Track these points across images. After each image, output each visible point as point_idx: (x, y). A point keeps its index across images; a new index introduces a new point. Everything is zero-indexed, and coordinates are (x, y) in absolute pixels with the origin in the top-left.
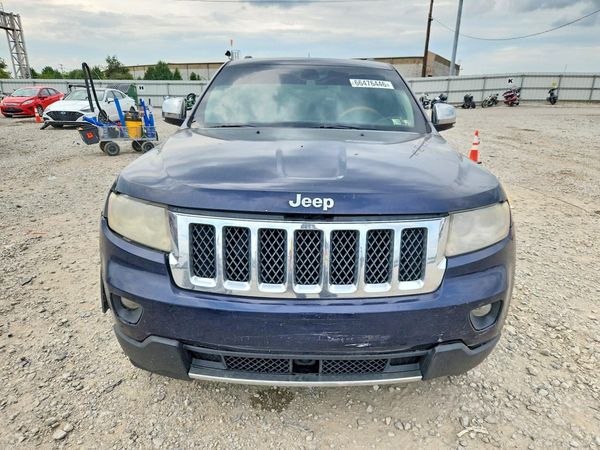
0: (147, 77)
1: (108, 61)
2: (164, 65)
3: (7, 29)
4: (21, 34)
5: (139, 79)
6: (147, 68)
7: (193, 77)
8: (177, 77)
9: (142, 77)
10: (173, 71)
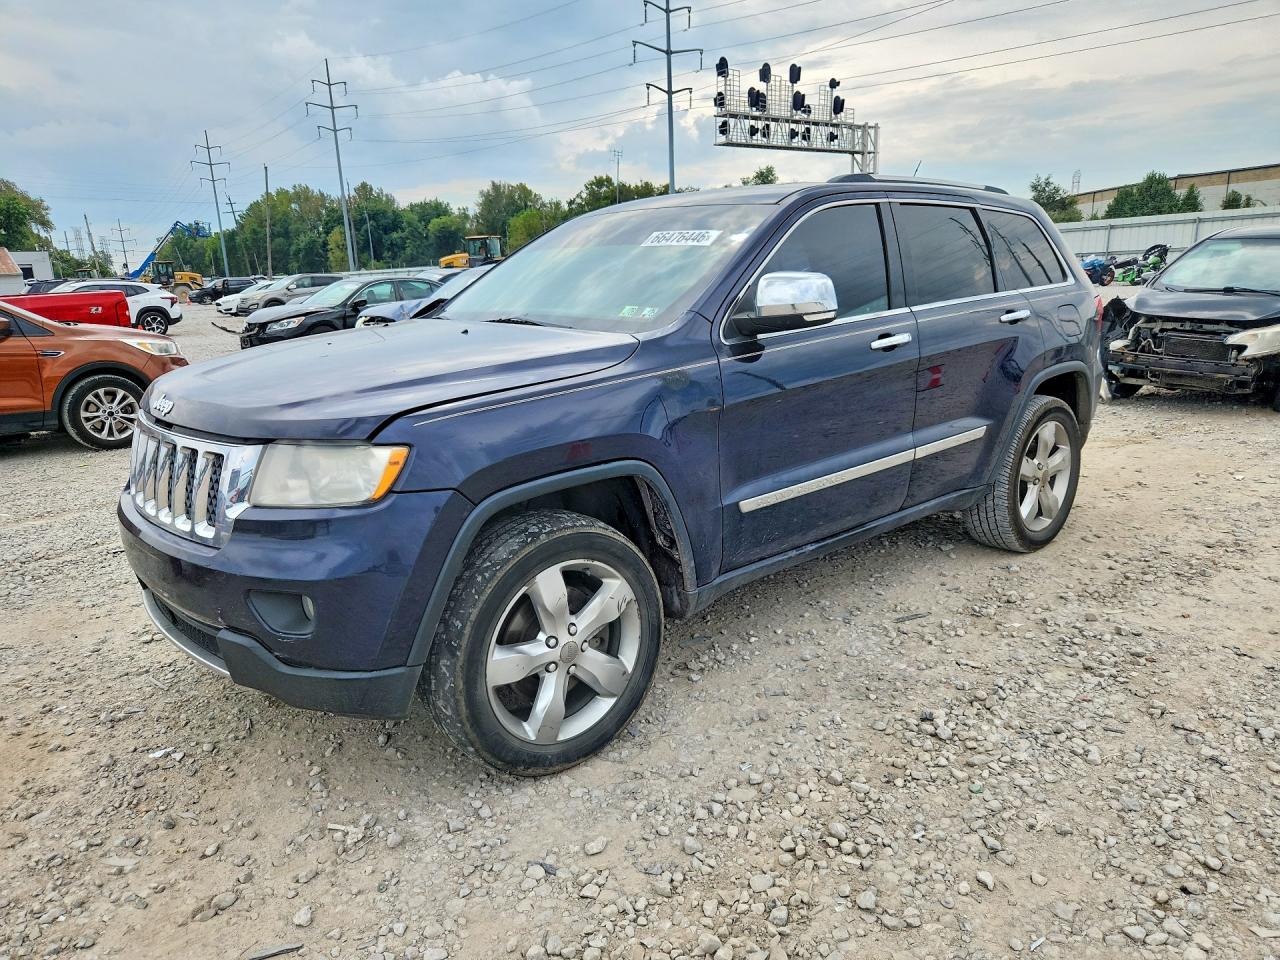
0: (1113, 213)
1: (1035, 188)
2: (1162, 180)
3: (853, 153)
4: (875, 158)
5: (1094, 218)
6: (1115, 194)
7: (1232, 202)
8: (1191, 203)
9: (1101, 213)
10: (1181, 192)
